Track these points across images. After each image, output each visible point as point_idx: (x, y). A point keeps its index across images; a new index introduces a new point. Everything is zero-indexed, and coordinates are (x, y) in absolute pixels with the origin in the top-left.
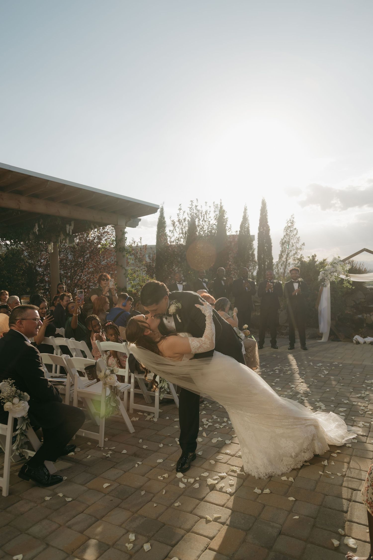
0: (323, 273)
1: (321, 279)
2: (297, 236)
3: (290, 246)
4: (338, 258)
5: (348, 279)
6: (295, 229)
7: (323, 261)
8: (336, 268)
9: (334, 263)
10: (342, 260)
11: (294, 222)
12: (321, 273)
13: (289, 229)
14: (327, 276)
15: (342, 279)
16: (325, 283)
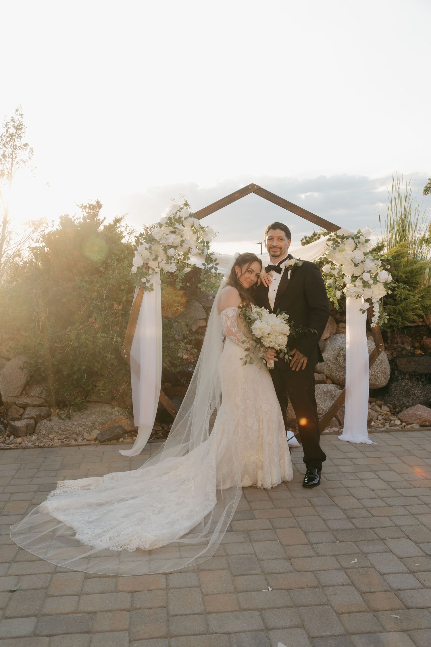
1: (138, 268)
4: (185, 207)
7: (112, 223)
8: (182, 237)
10: (196, 213)
14: (155, 259)
16: (148, 279)
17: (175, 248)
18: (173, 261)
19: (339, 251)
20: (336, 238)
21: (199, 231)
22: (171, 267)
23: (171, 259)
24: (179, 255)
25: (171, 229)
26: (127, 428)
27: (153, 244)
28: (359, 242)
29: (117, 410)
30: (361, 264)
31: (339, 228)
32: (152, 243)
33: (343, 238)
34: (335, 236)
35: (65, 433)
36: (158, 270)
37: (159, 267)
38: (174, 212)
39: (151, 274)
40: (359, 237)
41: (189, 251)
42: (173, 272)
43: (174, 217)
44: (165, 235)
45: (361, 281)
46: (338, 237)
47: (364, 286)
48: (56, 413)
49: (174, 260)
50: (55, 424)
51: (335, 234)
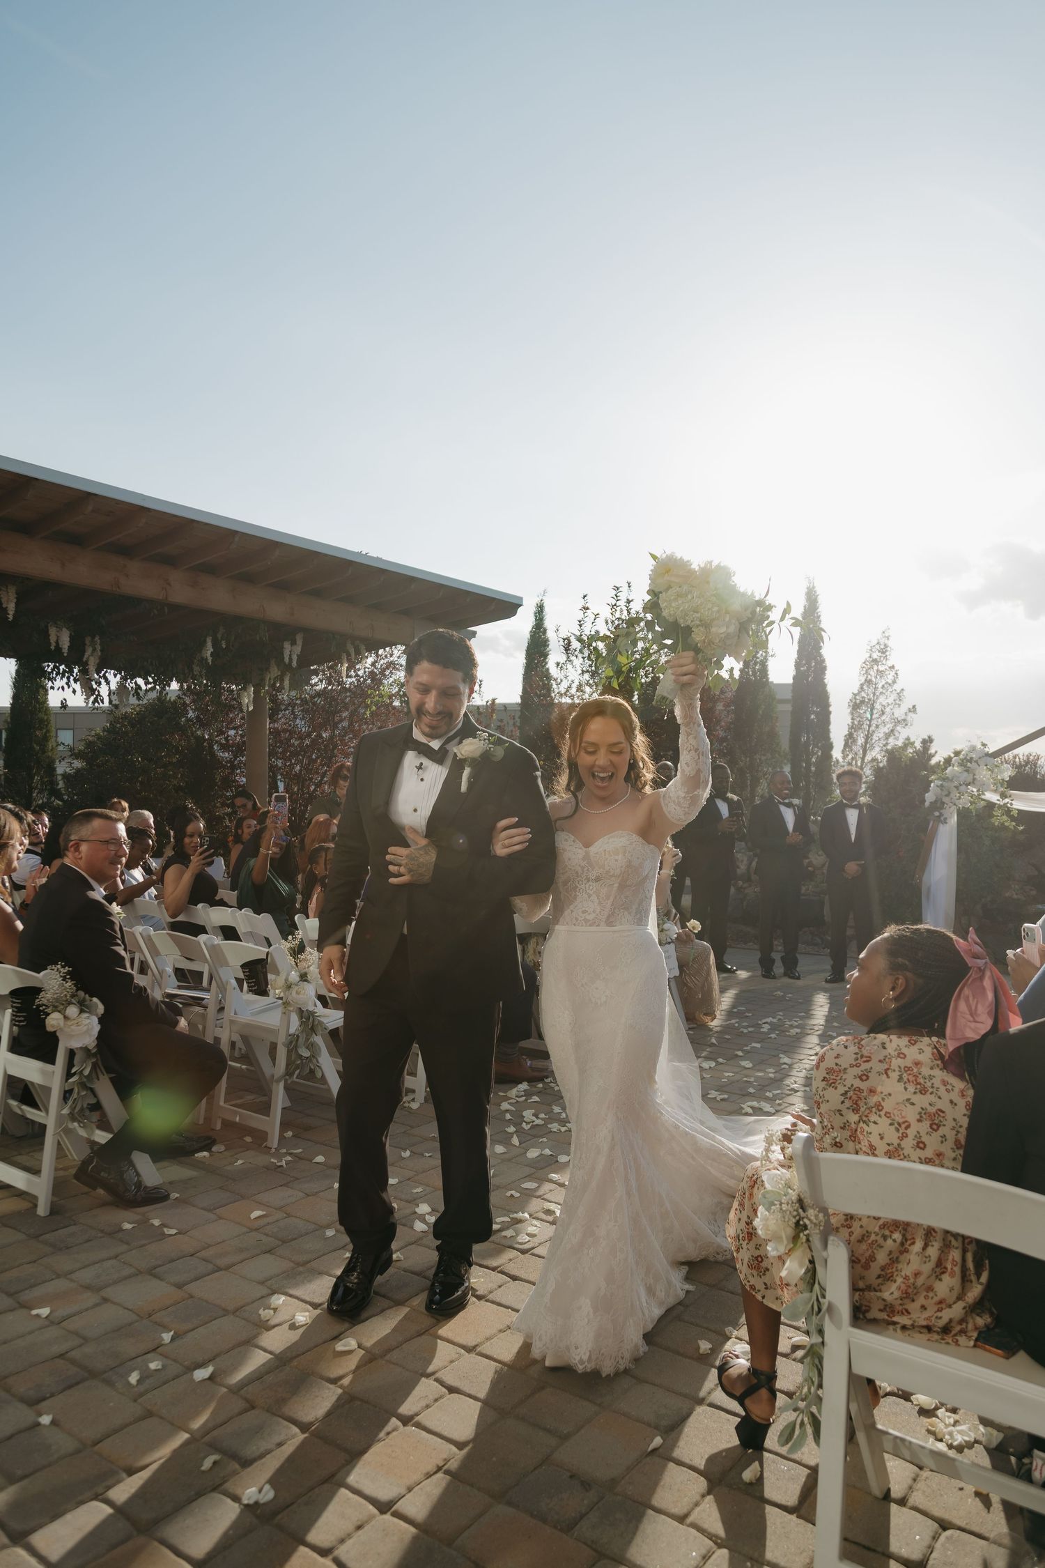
0: (938, 786)
1: (931, 802)
2: (897, 687)
3: (875, 711)
4: (982, 747)
5: (1005, 804)
6: (893, 667)
8: (974, 775)
9: (968, 761)
10: (993, 752)
11: (889, 649)
12: (932, 785)
13: (875, 667)
15: (990, 806)
16: (944, 815)
18: (967, 797)
22: (967, 803)
24: (973, 791)
36: (953, 805)
42: (968, 807)
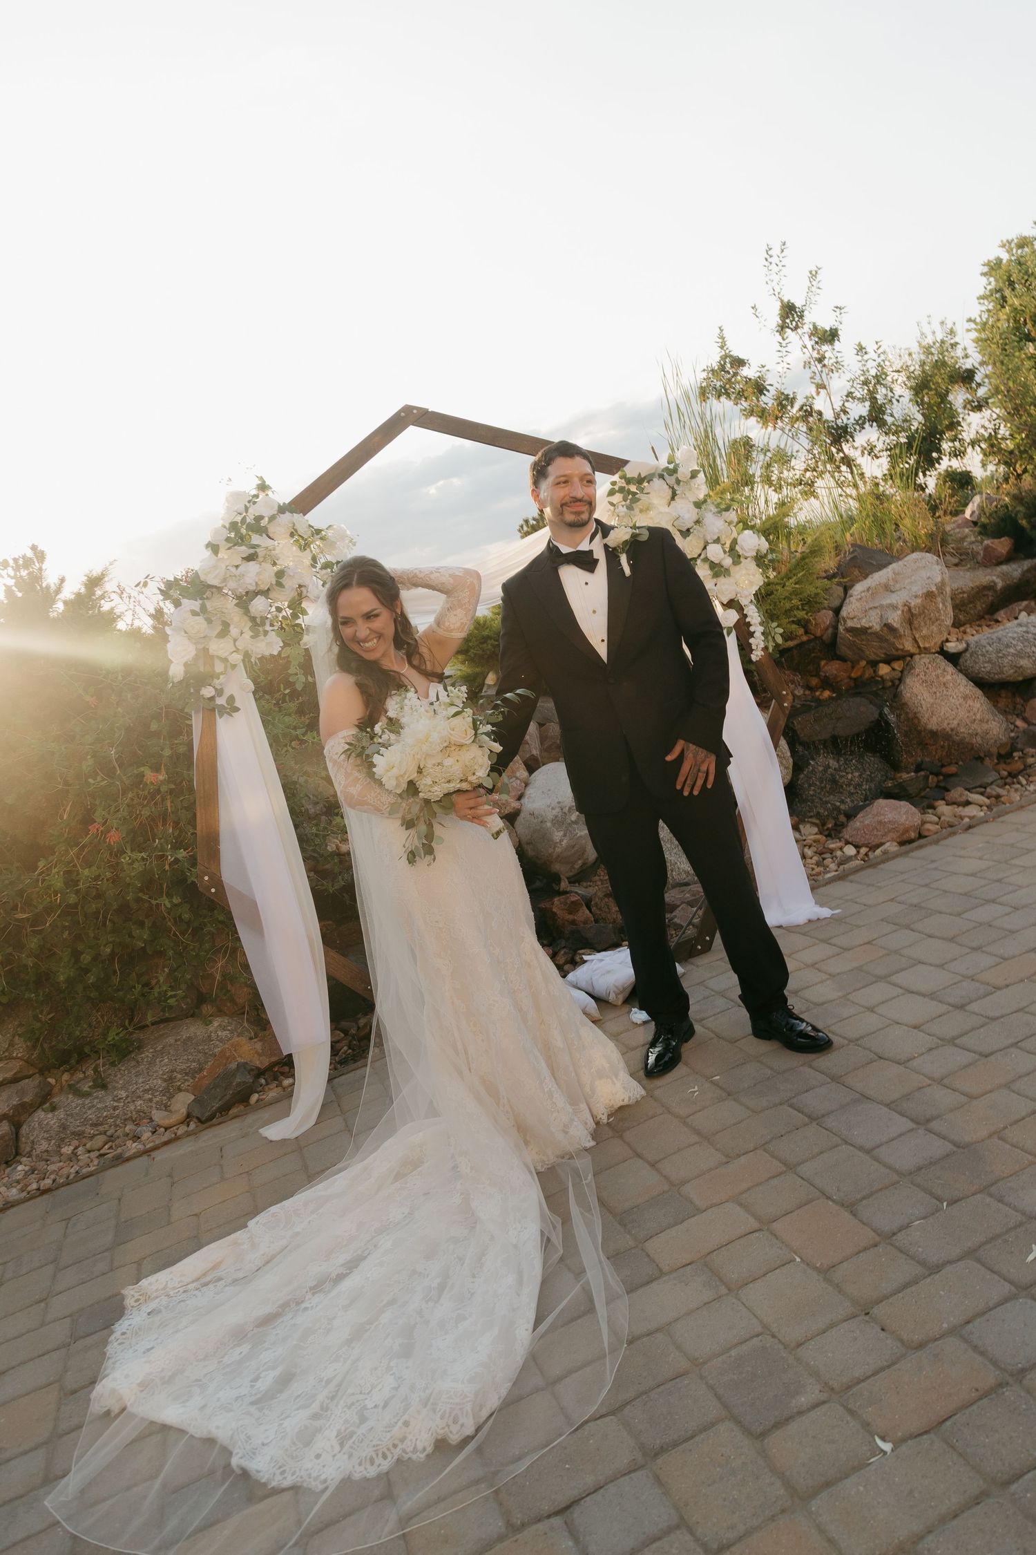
0: (194, 613)
1: (186, 664)
4: (262, 495)
8: (275, 564)
9: (247, 528)
14: (224, 632)
16: (218, 687)
17: (266, 593)
18: (268, 628)
19: (641, 511)
20: (624, 485)
21: (312, 543)
22: (268, 644)
23: (263, 624)
24: (279, 610)
25: (244, 550)
26: (258, 1063)
27: (208, 598)
28: (678, 482)
29: (220, 1025)
30: (697, 527)
31: (625, 462)
32: (205, 596)
33: (640, 481)
34: (623, 481)
35: (101, 1128)
36: (237, 658)
37: (237, 651)
38: (241, 507)
39: (222, 673)
40: (675, 471)
41: (300, 595)
42: (275, 653)
43: (244, 520)
44: (233, 569)
45: (707, 566)
46: (629, 481)
47: (716, 575)
48: (64, 1083)
49: (272, 625)
50: (68, 1115)
51: (621, 478)
